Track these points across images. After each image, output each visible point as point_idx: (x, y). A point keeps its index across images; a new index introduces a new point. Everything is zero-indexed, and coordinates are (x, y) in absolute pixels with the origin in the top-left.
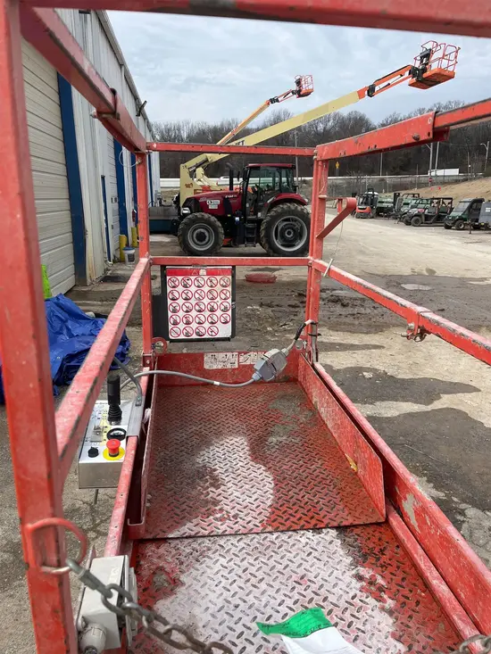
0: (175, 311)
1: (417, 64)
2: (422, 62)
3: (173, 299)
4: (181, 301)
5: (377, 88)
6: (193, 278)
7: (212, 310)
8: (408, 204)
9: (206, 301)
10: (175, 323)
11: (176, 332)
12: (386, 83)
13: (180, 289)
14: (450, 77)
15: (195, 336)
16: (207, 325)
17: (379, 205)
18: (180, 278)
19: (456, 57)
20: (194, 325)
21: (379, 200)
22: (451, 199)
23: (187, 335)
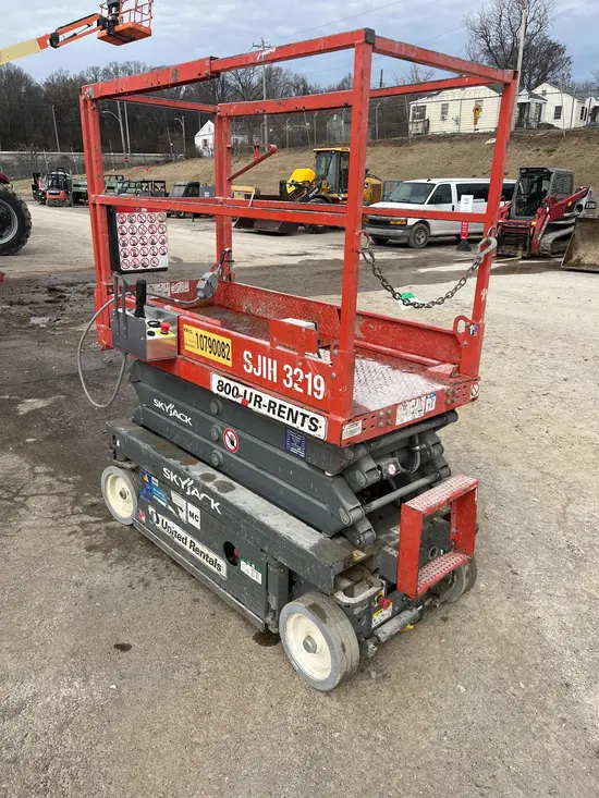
0: (124, 245)
1: (105, 14)
2: (110, 11)
3: (122, 234)
4: (128, 236)
5: (61, 38)
6: (137, 214)
7: (153, 243)
8: (113, 188)
9: (148, 235)
10: (125, 256)
11: (127, 263)
12: (71, 33)
13: (127, 224)
14: (146, 34)
15: (141, 268)
16: (149, 257)
17: (74, 189)
18: (127, 214)
19: (150, 11)
20: (140, 257)
21: (74, 182)
22: (164, 182)
23: (135, 266)
